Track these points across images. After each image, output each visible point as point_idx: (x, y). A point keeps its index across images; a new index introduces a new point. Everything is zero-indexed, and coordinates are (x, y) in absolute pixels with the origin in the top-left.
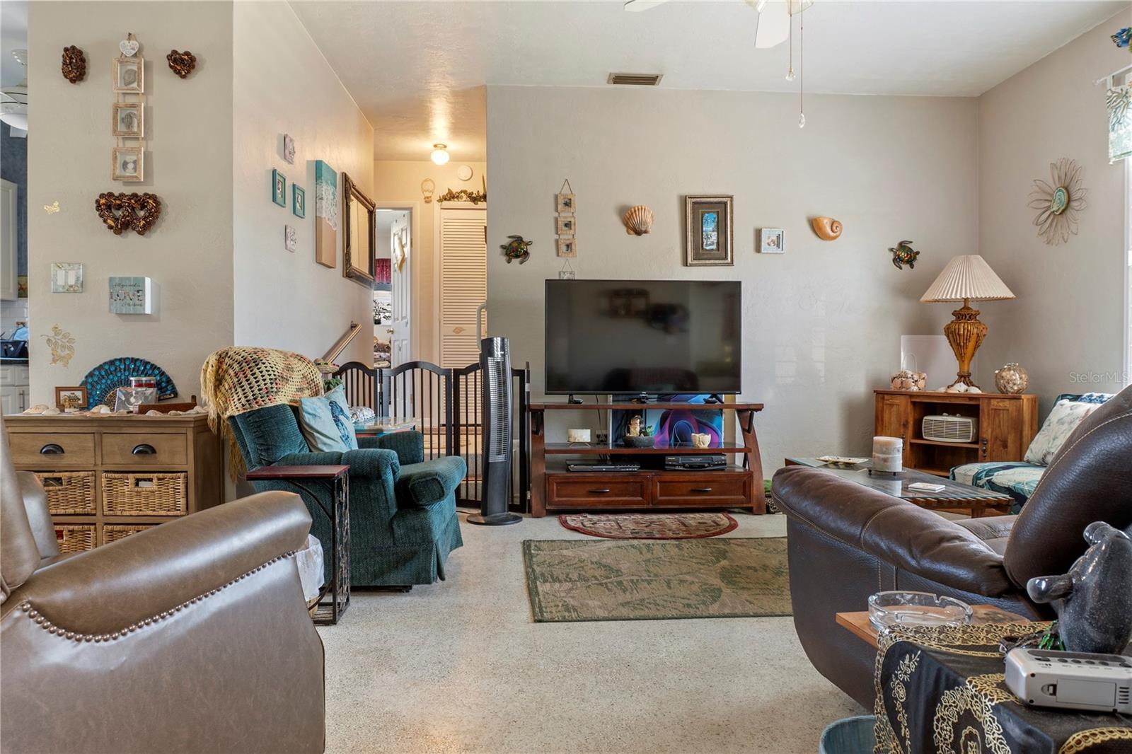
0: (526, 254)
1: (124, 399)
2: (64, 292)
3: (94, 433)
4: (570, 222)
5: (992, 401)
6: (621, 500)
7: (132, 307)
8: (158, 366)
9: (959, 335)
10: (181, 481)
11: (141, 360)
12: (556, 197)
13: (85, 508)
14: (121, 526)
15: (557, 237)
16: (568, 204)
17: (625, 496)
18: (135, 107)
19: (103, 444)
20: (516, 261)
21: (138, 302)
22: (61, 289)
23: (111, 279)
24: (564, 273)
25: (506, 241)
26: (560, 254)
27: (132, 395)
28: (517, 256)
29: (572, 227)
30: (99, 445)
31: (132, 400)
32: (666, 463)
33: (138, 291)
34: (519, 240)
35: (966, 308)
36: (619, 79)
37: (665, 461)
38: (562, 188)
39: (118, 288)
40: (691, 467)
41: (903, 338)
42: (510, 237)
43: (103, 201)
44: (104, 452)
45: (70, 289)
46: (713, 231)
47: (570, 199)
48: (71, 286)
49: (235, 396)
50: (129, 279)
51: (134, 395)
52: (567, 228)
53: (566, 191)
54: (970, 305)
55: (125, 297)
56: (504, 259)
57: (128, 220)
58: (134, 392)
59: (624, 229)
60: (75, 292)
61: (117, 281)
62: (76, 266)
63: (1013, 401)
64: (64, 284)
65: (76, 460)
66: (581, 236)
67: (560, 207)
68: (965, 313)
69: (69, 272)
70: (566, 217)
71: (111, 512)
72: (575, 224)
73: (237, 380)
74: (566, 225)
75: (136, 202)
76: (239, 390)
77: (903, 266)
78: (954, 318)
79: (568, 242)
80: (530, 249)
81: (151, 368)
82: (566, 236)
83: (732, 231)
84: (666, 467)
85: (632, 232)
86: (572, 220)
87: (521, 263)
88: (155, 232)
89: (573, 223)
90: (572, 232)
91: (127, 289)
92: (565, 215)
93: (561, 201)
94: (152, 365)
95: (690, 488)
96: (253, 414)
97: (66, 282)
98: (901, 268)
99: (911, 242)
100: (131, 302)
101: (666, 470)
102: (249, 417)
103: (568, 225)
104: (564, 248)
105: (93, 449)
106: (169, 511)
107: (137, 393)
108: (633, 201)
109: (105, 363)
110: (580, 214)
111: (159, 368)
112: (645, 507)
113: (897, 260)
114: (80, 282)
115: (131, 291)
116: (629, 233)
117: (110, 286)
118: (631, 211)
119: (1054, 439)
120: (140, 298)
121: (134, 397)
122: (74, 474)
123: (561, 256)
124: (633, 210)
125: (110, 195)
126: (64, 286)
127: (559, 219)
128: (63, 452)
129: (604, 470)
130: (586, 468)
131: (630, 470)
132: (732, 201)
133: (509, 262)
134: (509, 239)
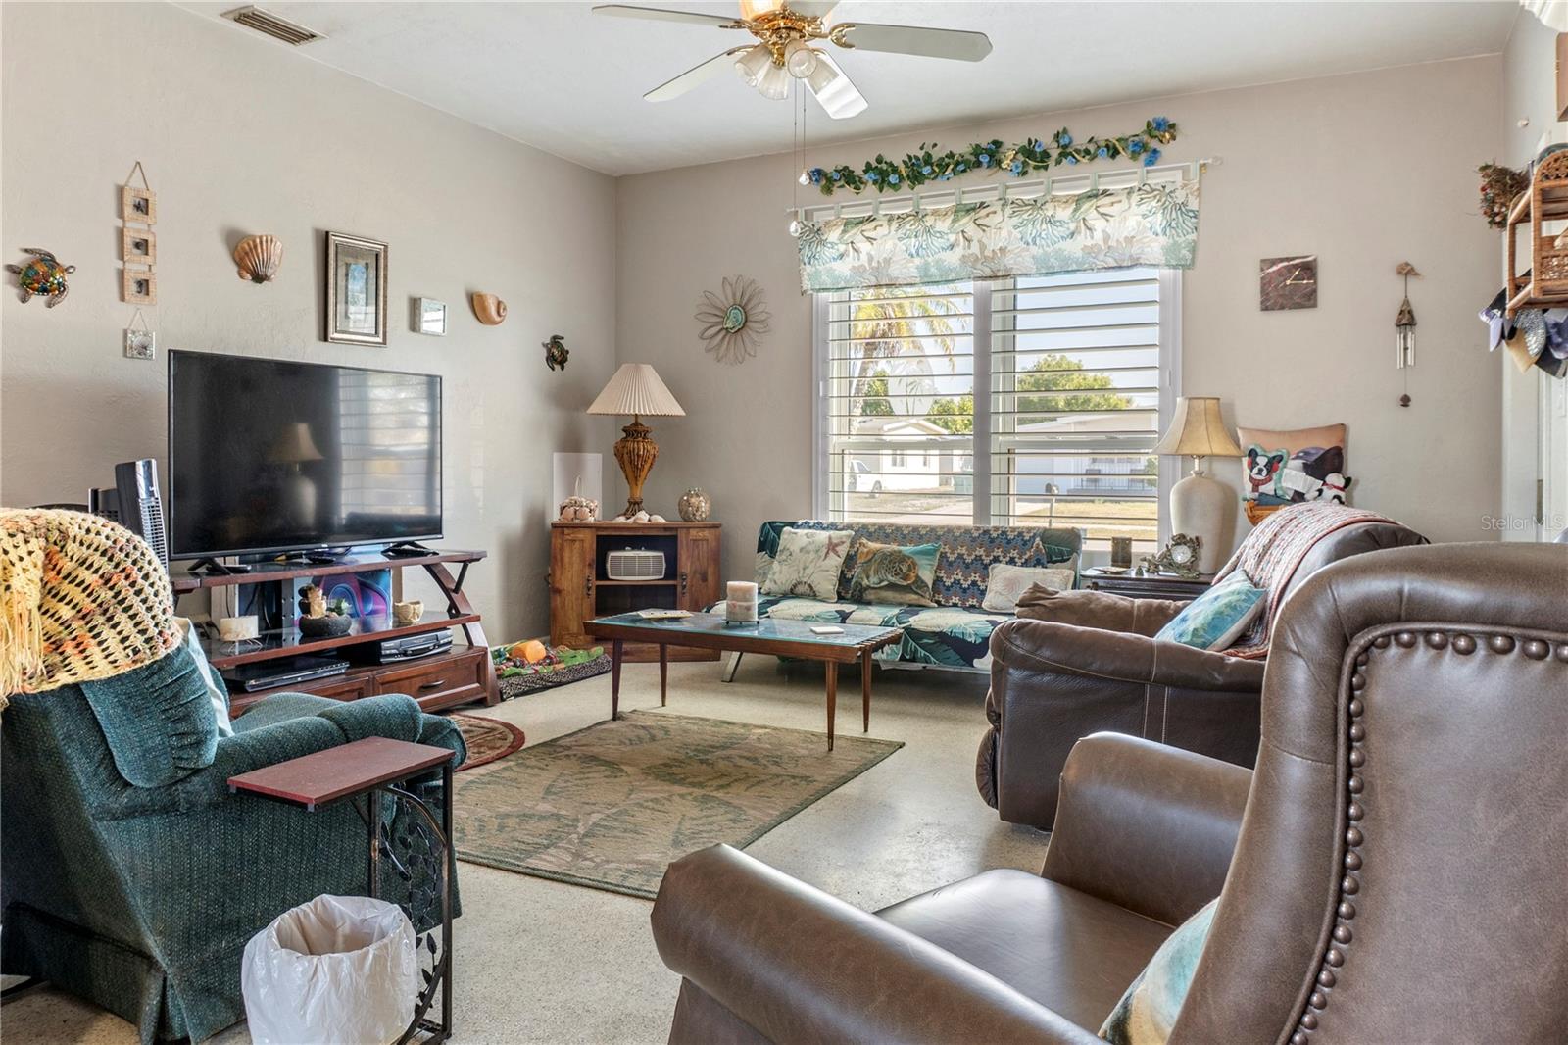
0: (61, 288)
4: (146, 241)
5: (691, 530)
9: (638, 455)
12: (120, 191)
15: (120, 265)
16: (142, 207)
20: (38, 301)
24: (134, 333)
25: (19, 259)
26: (127, 298)
28: (44, 291)
29: (150, 251)
32: (383, 652)
34: (49, 260)
35: (636, 424)
36: (248, 18)
38: (131, 176)
40: (414, 653)
41: (556, 456)
42: (27, 251)
46: (361, 293)
47: (147, 200)
52: (139, 251)
53: (137, 182)
54: (640, 421)
56: (13, 293)
59: (234, 268)
63: (713, 531)
66: (162, 267)
67: (129, 210)
68: (635, 429)
70: (139, 231)
72: (155, 246)
74: (137, 245)
77: (555, 366)
78: (624, 435)
79: (144, 277)
80: (69, 279)
82: (136, 266)
83: (385, 297)
84: (382, 660)
85: (249, 277)
86: (149, 238)
87: (49, 305)
89: (150, 244)
90: (149, 259)
92: (136, 228)
93: (129, 200)
95: (418, 686)
96: (161, 668)
98: (553, 369)
99: (563, 338)
101: (381, 664)
102: (147, 678)
103: (142, 246)
104: (131, 288)
108: (252, 225)
110: (159, 227)
113: (552, 360)
116: (242, 277)
118: (254, 242)
119: (804, 569)
123: (129, 301)
124: (258, 241)
127: (126, 233)
129: (299, 679)
130: (273, 683)
131: (336, 672)
132: (386, 251)
133: (24, 300)
134: (27, 255)
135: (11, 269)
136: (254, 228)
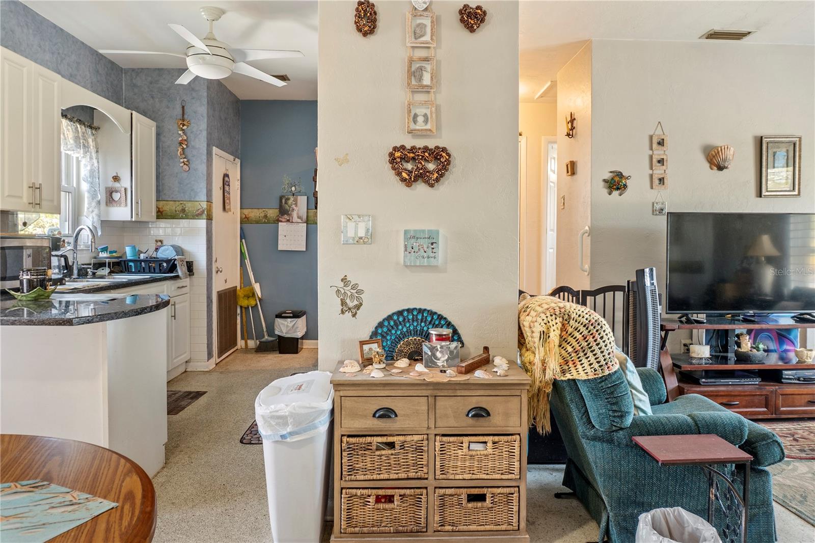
0: (625, 186)
1: (430, 354)
2: (354, 244)
3: (428, 396)
4: (663, 159)
6: (749, 411)
7: (426, 259)
8: (445, 316)
10: (517, 444)
11: (428, 311)
12: (651, 137)
13: (416, 472)
14: (453, 490)
15: (651, 172)
16: (661, 143)
17: (752, 407)
18: (428, 61)
19: (437, 407)
21: (432, 255)
22: (351, 241)
23: (406, 232)
24: (657, 203)
25: (608, 176)
26: (654, 187)
27: (437, 350)
28: (618, 189)
29: (665, 163)
30: (432, 408)
31: (438, 354)
32: (784, 376)
33: (432, 244)
34: (620, 175)
36: (714, 35)
37: (782, 375)
38: (656, 129)
39: (413, 241)
40: (805, 380)
42: (611, 172)
43: (398, 154)
44: (437, 415)
45: (360, 241)
47: (663, 139)
48: (361, 238)
49: (584, 361)
50: (423, 231)
51: (439, 349)
52: (659, 164)
53: (659, 132)
55: (419, 249)
56: (606, 191)
57: (421, 173)
58: (439, 347)
59: (708, 165)
60: (364, 243)
61: (412, 234)
62: (366, 218)
64: (353, 236)
65: (409, 424)
66: (671, 171)
67: (655, 146)
69: (360, 223)
70: (659, 155)
71: (444, 476)
72: (667, 161)
73: (586, 344)
74: (659, 162)
75: (430, 155)
76: (590, 354)
79: (662, 176)
81: (438, 318)
82: (658, 171)
83: (800, 167)
84: (783, 380)
85: (715, 168)
86: (665, 157)
87: (620, 195)
88: (443, 184)
89: (665, 160)
90: (664, 167)
91: (421, 241)
92: (658, 153)
93: (655, 141)
94: (439, 315)
95: (806, 400)
97: (356, 233)
100: (425, 255)
101: (782, 383)
102: (600, 383)
103: (661, 162)
104: (656, 182)
105: (426, 411)
106: (502, 474)
107: (442, 347)
108: (717, 141)
109: (393, 314)
110: (669, 152)
111: (445, 318)
112: (769, 416)
114: (369, 234)
115: (425, 243)
116: (712, 169)
117: (405, 238)
118: (718, 150)
120: (434, 251)
121: (440, 352)
122: (409, 438)
123: (655, 189)
124: (720, 149)
125: (403, 147)
126: (353, 238)
127: (653, 157)
128: (396, 416)
129: (730, 383)
130: (715, 382)
131: (753, 383)
132: (800, 141)
133: (610, 194)
134: (611, 174)
135: (605, 181)
136: (718, 142)
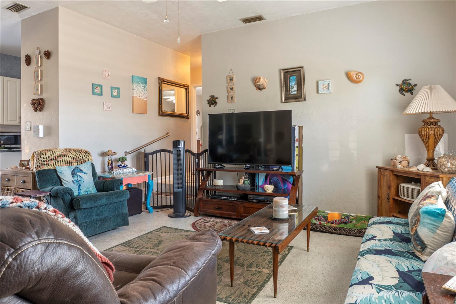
0: (216, 103)
3: (15, 175)
4: (232, 87)
6: (227, 213)
7: (37, 135)
12: (227, 77)
15: (228, 94)
16: (231, 80)
17: (228, 211)
19: (16, 179)
20: (212, 106)
24: (231, 110)
25: (209, 98)
28: (213, 104)
29: (233, 89)
32: (249, 198)
33: (38, 130)
34: (213, 97)
35: (431, 118)
37: (248, 197)
38: (229, 73)
39: (34, 129)
40: (259, 201)
42: (210, 96)
43: (32, 102)
46: (295, 85)
47: (232, 77)
50: (36, 126)
52: (231, 90)
53: (231, 74)
57: (37, 107)
59: (255, 88)
67: (228, 81)
68: (429, 121)
70: (230, 85)
75: (38, 101)
77: (405, 93)
78: (423, 124)
79: (232, 96)
80: (217, 100)
82: (231, 94)
83: (304, 84)
84: (249, 200)
85: (258, 89)
86: (233, 86)
87: (214, 107)
89: (233, 88)
90: (233, 91)
93: (229, 79)
98: (404, 95)
99: (410, 79)
103: (231, 89)
104: (230, 99)
108: (257, 74)
110: (235, 83)
112: (237, 217)
113: (401, 90)
114: (30, 127)
120: (38, 132)
122: (11, 188)
123: (229, 103)
124: (257, 78)
125: (33, 99)
127: (228, 87)
129: (223, 198)
130: (216, 197)
131: (233, 200)
133: (210, 106)
134: (210, 97)
135: (208, 100)
